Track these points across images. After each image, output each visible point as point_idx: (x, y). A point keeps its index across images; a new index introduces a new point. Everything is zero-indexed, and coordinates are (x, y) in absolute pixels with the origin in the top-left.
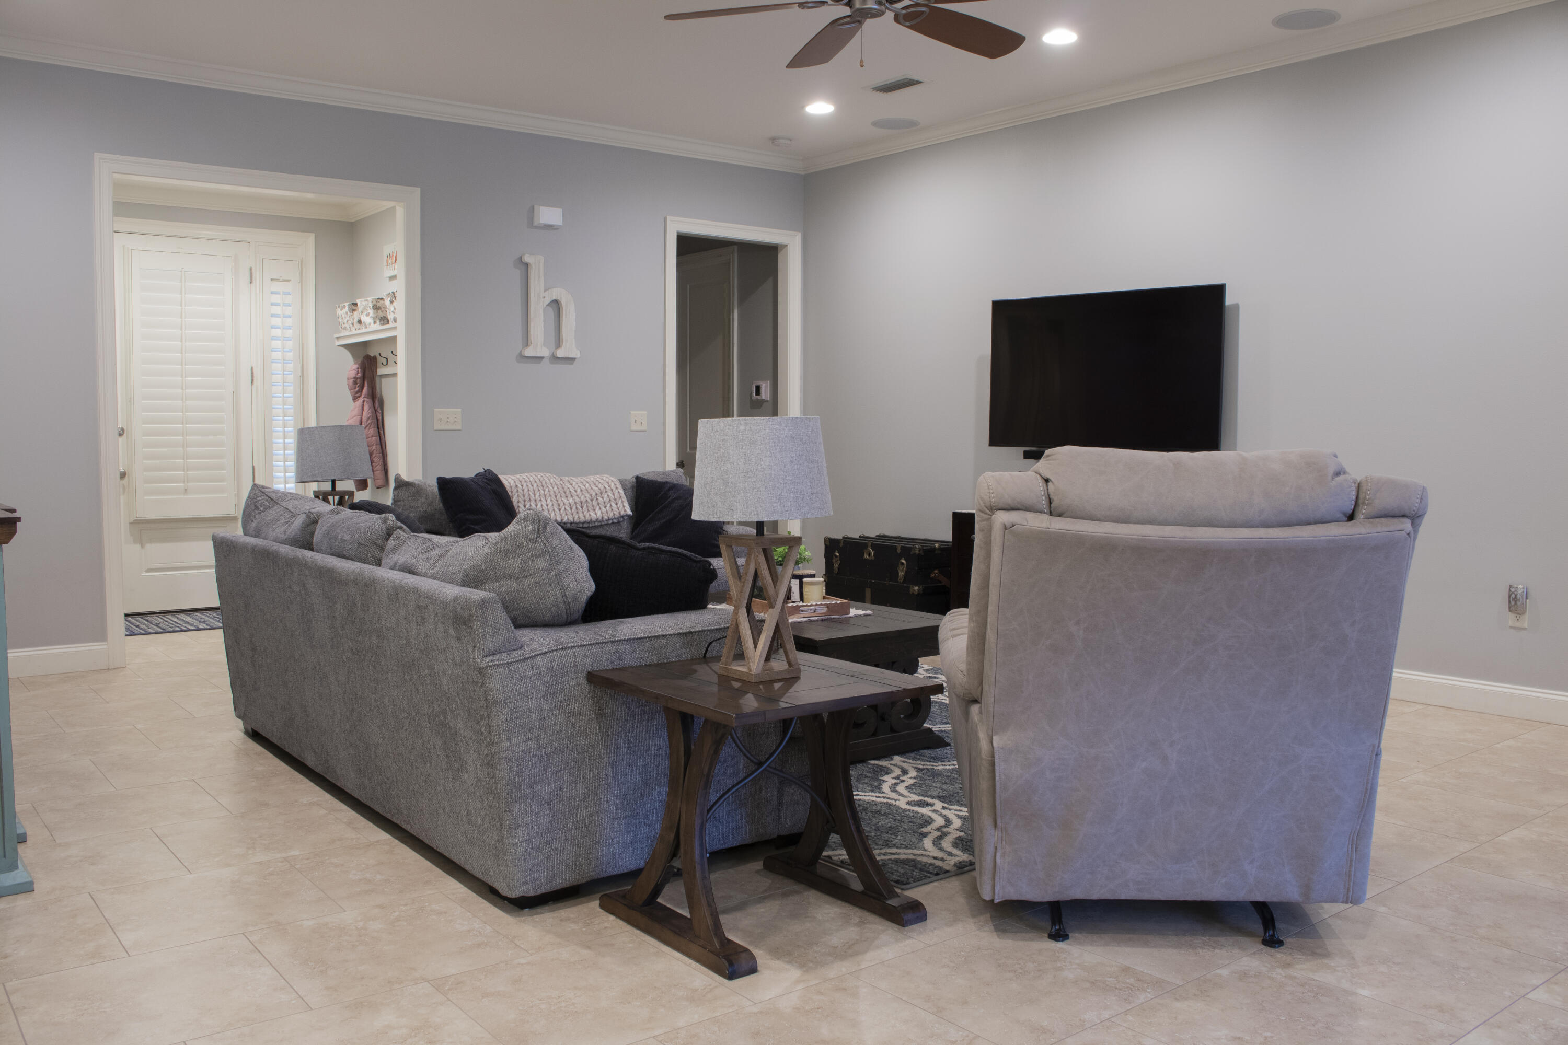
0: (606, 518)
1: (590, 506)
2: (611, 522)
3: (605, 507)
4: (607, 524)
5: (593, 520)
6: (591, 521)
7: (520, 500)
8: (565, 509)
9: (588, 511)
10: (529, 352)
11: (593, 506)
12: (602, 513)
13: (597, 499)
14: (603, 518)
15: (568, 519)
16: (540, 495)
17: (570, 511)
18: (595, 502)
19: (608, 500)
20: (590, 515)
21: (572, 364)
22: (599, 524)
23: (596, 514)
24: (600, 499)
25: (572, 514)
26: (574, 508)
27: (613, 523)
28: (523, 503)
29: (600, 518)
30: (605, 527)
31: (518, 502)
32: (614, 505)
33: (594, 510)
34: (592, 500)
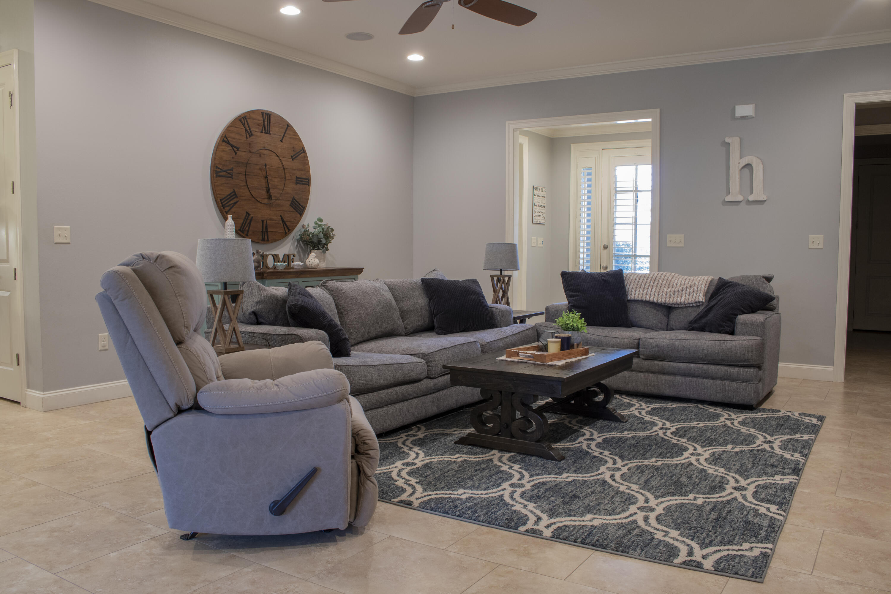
0: (686, 302)
1: (680, 294)
2: (691, 305)
3: (689, 295)
4: (690, 307)
5: (678, 303)
6: (677, 304)
7: (634, 287)
8: (662, 295)
9: (678, 297)
10: (729, 198)
11: (682, 294)
12: (685, 299)
13: (686, 290)
14: (684, 301)
15: (661, 301)
16: (649, 285)
17: (665, 296)
18: (684, 292)
19: (692, 291)
20: (677, 300)
21: (763, 204)
22: (685, 306)
23: (681, 299)
24: (688, 290)
25: (666, 298)
26: (668, 295)
27: (693, 306)
28: (635, 289)
29: (683, 302)
30: (689, 308)
31: (633, 288)
32: (695, 294)
33: (681, 297)
34: (682, 291)
